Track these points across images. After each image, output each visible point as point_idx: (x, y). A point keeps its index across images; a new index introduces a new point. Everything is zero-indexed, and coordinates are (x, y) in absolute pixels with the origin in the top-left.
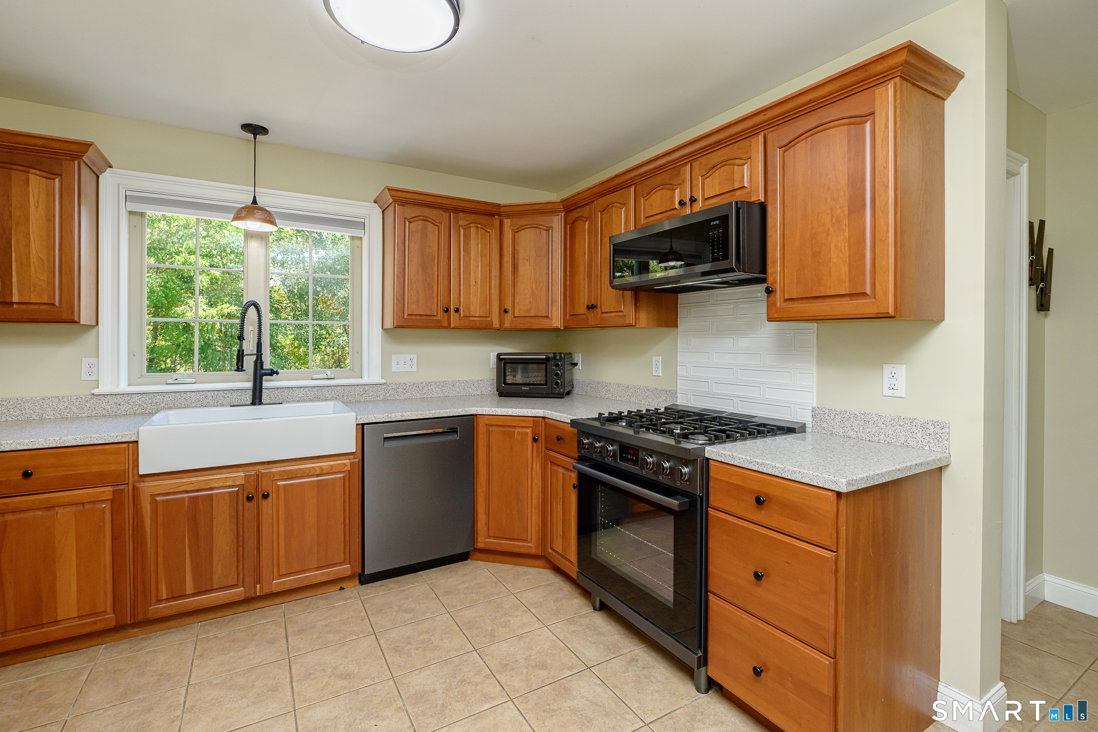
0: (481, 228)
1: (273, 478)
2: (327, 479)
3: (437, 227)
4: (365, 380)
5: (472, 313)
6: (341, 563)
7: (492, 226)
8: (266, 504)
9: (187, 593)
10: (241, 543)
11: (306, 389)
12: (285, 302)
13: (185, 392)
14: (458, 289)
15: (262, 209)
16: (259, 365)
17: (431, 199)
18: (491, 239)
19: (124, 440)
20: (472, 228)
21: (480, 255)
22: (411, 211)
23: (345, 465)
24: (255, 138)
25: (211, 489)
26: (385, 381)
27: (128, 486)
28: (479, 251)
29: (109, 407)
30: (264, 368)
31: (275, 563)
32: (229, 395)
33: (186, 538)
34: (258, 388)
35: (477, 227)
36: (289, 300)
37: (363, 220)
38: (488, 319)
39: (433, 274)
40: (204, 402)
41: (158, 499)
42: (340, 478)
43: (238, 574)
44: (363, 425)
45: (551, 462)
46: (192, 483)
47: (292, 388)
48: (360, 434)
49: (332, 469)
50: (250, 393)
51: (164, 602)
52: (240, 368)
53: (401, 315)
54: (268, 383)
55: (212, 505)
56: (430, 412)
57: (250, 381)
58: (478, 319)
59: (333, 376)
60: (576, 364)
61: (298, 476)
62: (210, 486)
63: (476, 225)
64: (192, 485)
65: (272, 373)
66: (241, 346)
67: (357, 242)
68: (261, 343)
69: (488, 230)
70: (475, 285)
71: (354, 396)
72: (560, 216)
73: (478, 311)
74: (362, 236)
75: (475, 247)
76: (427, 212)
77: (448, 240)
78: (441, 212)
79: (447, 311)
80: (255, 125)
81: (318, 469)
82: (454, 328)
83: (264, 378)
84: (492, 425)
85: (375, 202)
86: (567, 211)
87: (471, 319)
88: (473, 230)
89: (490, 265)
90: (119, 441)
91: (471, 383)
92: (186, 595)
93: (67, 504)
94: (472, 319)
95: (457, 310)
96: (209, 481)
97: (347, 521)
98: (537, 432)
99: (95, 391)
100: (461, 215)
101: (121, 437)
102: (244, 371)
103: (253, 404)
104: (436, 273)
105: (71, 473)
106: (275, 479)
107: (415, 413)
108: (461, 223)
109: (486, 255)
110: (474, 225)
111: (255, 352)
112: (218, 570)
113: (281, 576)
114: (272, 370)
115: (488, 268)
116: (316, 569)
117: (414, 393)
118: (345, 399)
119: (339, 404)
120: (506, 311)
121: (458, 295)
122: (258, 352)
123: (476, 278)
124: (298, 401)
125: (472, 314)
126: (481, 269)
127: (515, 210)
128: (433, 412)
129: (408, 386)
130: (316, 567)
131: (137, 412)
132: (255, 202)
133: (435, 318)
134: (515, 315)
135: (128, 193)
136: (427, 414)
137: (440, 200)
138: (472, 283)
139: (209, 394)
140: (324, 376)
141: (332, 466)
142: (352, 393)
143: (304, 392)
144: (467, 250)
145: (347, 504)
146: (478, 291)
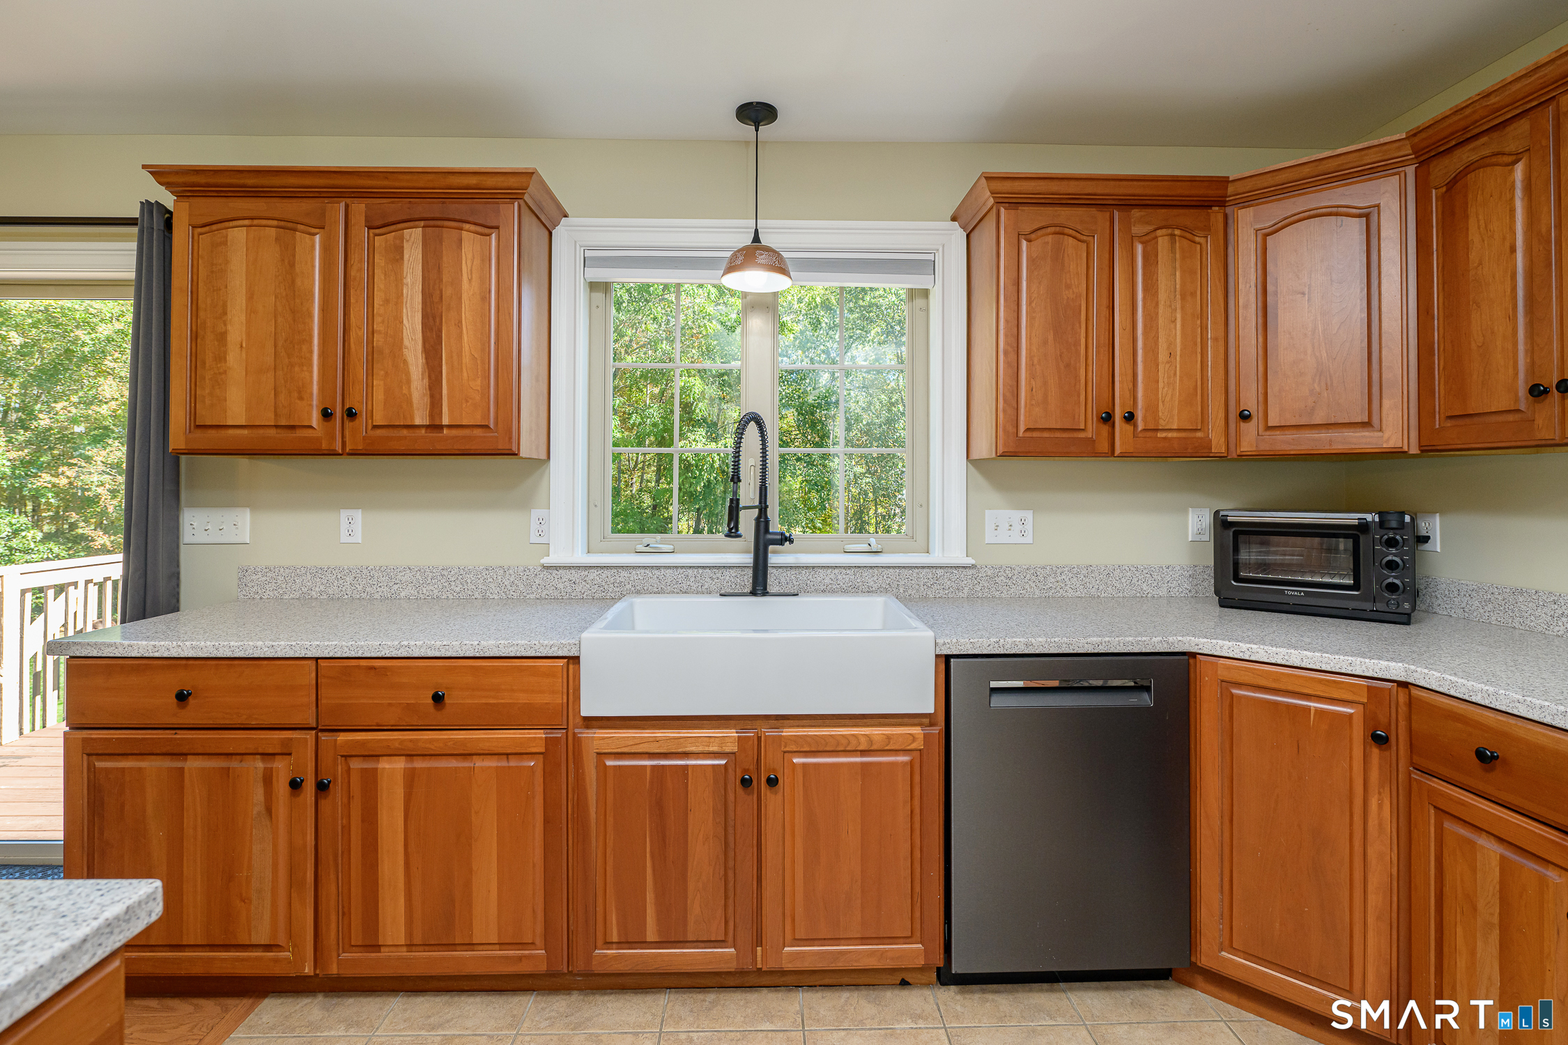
0: (1180, 236)
1: (785, 747)
2: (880, 764)
3: (1084, 246)
4: (936, 557)
5: (1161, 422)
6: (907, 939)
7: (1207, 229)
8: (772, 800)
9: (649, 939)
10: (731, 863)
11: (836, 571)
12: (794, 433)
13: (658, 568)
14: (1130, 372)
15: (768, 249)
16: (762, 525)
17: (1072, 188)
18: (1204, 259)
19: (560, 654)
20: (1160, 240)
21: (1178, 296)
22: (1032, 218)
23: (913, 738)
24: (757, 130)
25: (686, 755)
26: (973, 562)
27: (567, 733)
28: (1178, 286)
29: (560, 586)
30: (771, 531)
31: (788, 913)
32: (719, 575)
33: (648, 839)
34: (761, 568)
35: (1173, 235)
36: (799, 430)
37: (931, 257)
38: (1199, 434)
39: (1077, 343)
40: (684, 585)
41: (609, 763)
42: (904, 764)
43: (726, 922)
44: (948, 658)
45: (1435, 807)
46: (656, 740)
47: (813, 567)
48: (942, 676)
49: (889, 742)
50: (750, 572)
51: (614, 946)
52: (733, 532)
53: (1011, 429)
54: (777, 557)
55: (687, 784)
56: (1089, 640)
57: (749, 552)
58: (1175, 435)
59: (879, 548)
60: (1426, 539)
61: (827, 749)
62: (684, 750)
63: (1170, 231)
64: (657, 744)
65: (784, 539)
66: (735, 493)
67: (919, 302)
68: (766, 487)
69: (1197, 239)
70: (1168, 362)
71: (917, 587)
72: (1403, 175)
73: (1176, 418)
74: (929, 287)
75: (1169, 279)
76: (1064, 215)
77: (1107, 269)
78: (1093, 211)
79: (1108, 419)
80: (758, 103)
81: (863, 740)
82: (1121, 456)
83: (771, 547)
84: (1239, 685)
85: (954, 219)
86: (1422, 159)
87: (1159, 435)
88: (1163, 243)
89: (1203, 315)
90: (555, 655)
91: (1145, 571)
92: (646, 942)
93: (487, 752)
94: (1163, 435)
95: (1130, 418)
96: (682, 740)
97: (917, 854)
98: (1383, 719)
99: (546, 561)
100: (1136, 213)
101: (556, 648)
102: (740, 536)
103: (753, 593)
104: (1083, 341)
105: (492, 701)
106: (787, 749)
107: (1056, 640)
108: (1137, 230)
109: (1193, 294)
110: (1164, 231)
111: (757, 503)
112: (695, 908)
113: (797, 941)
114: (782, 534)
115: (1199, 322)
116: (859, 941)
117: (1027, 586)
118: (901, 591)
119: (895, 605)
120: (1245, 417)
121: (1131, 386)
122: (760, 503)
123: (1171, 345)
124: (824, 591)
125: (1162, 424)
126: (1183, 326)
127: (1266, 184)
128: (1094, 639)
129: (1016, 572)
130: (859, 936)
131: (597, 596)
132: (756, 239)
133: (1082, 435)
134: (1270, 424)
135: (588, 254)
136: (1081, 645)
137: (1090, 188)
138: (1163, 356)
139: (690, 571)
140: (865, 547)
141: (889, 737)
142: (913, 582)
143: (832, 576)
144: (1151, 288)
145: (917, 818)
146: (1175, 374)
